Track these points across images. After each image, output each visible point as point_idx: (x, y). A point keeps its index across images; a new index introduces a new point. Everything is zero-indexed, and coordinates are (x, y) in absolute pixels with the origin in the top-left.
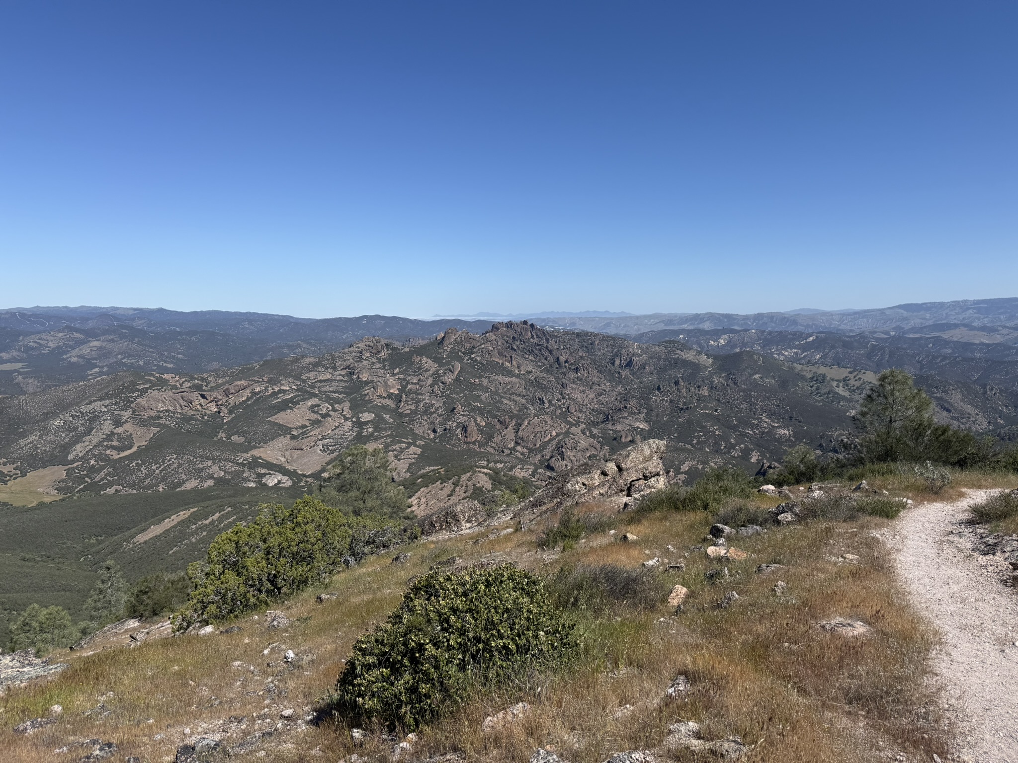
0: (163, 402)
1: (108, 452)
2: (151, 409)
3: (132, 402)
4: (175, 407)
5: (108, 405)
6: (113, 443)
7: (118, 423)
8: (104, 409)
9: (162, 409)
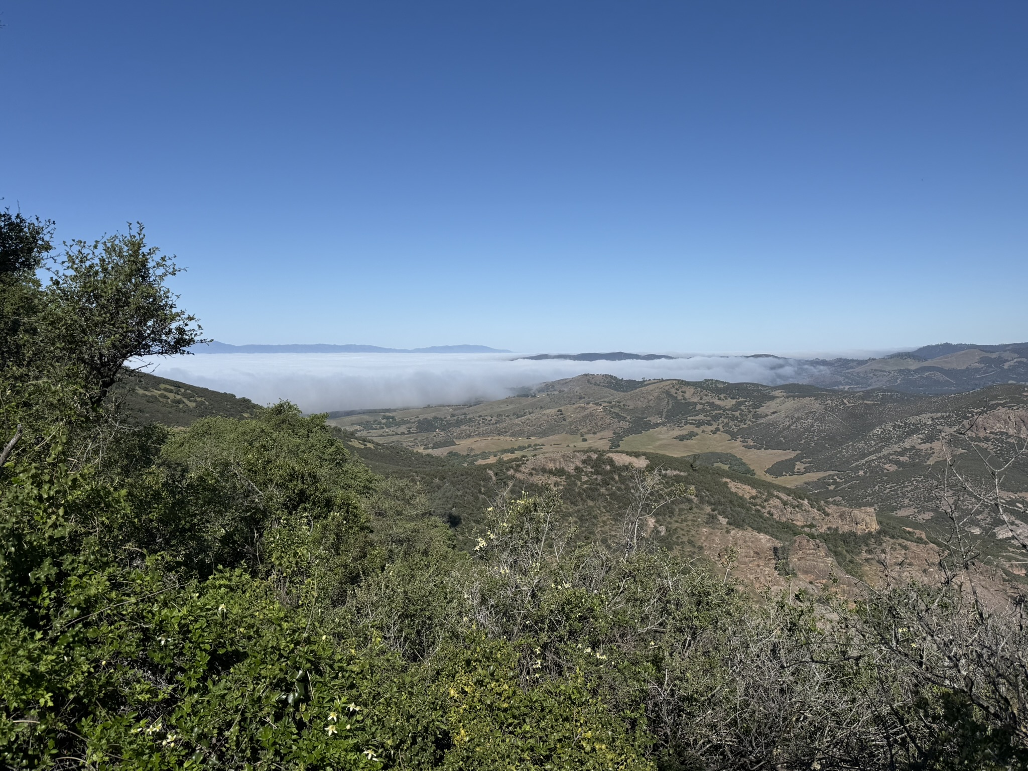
0: (1006, 422)
1: (887, 466)
2: (985, 429)
3: (968, 418)
4: (1019, 431)
5: (937, 418)
6: (901, 459)
7: (930, 439)
8: (930, 422)
9: (998, 430)
